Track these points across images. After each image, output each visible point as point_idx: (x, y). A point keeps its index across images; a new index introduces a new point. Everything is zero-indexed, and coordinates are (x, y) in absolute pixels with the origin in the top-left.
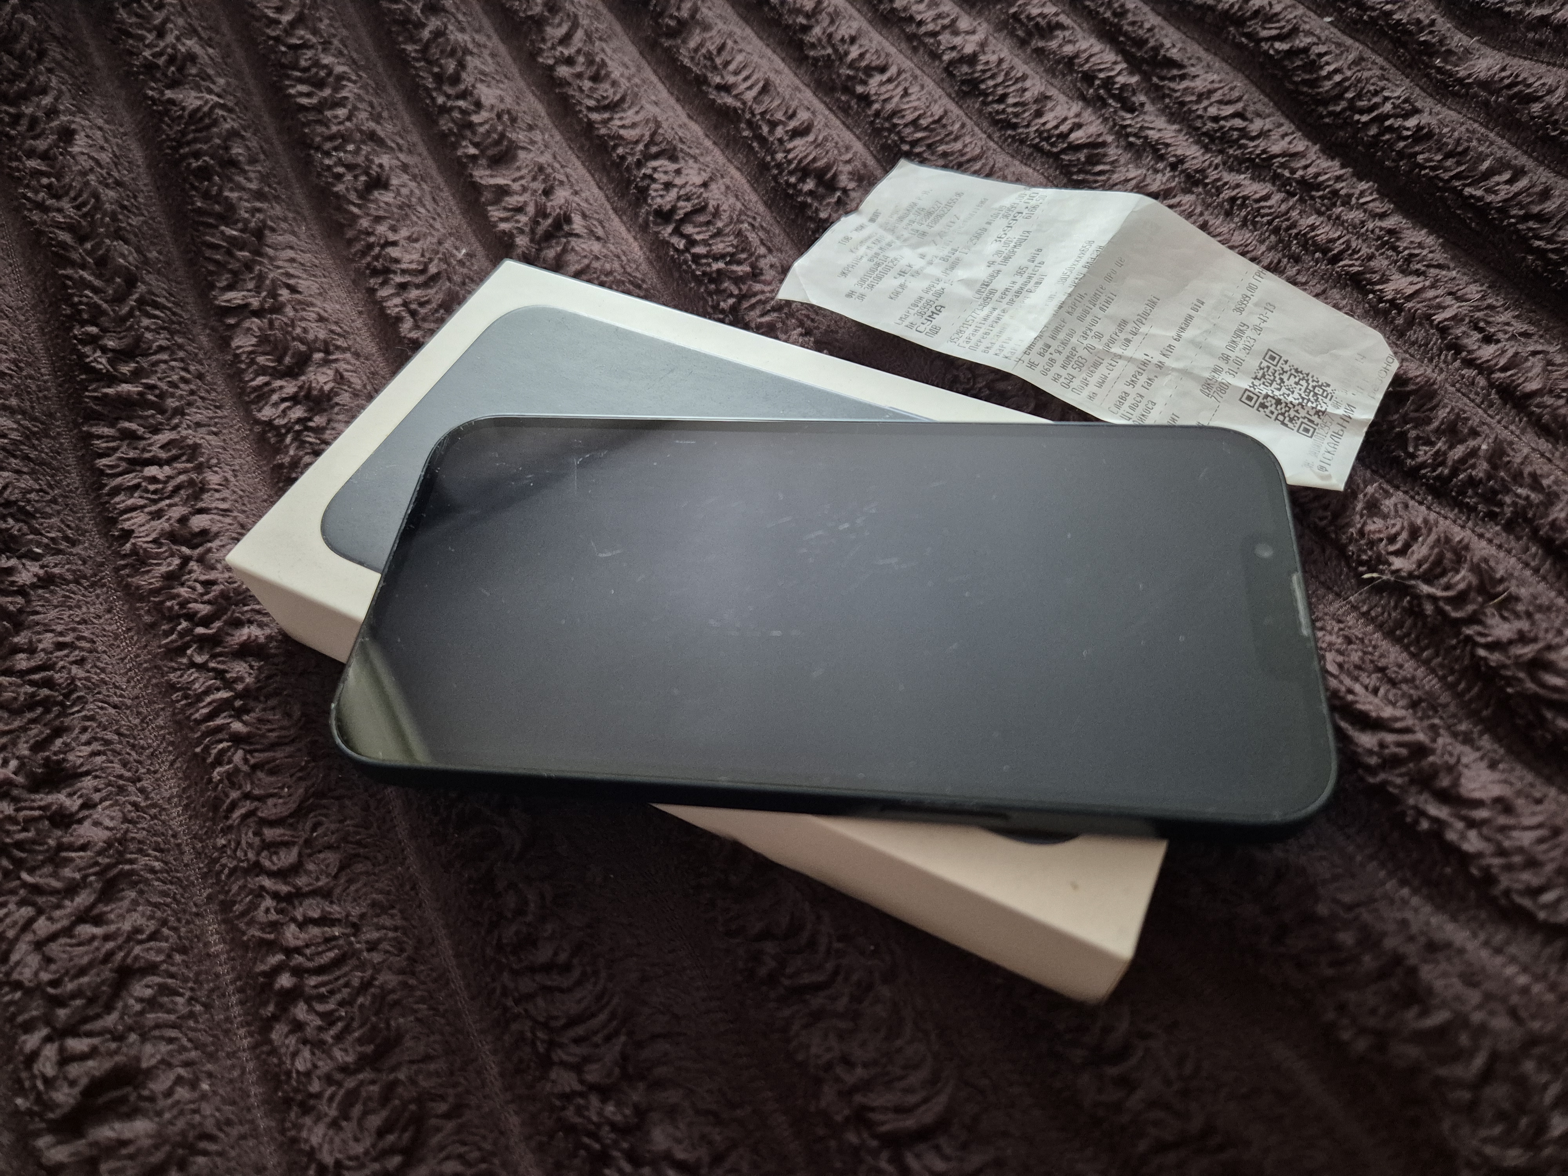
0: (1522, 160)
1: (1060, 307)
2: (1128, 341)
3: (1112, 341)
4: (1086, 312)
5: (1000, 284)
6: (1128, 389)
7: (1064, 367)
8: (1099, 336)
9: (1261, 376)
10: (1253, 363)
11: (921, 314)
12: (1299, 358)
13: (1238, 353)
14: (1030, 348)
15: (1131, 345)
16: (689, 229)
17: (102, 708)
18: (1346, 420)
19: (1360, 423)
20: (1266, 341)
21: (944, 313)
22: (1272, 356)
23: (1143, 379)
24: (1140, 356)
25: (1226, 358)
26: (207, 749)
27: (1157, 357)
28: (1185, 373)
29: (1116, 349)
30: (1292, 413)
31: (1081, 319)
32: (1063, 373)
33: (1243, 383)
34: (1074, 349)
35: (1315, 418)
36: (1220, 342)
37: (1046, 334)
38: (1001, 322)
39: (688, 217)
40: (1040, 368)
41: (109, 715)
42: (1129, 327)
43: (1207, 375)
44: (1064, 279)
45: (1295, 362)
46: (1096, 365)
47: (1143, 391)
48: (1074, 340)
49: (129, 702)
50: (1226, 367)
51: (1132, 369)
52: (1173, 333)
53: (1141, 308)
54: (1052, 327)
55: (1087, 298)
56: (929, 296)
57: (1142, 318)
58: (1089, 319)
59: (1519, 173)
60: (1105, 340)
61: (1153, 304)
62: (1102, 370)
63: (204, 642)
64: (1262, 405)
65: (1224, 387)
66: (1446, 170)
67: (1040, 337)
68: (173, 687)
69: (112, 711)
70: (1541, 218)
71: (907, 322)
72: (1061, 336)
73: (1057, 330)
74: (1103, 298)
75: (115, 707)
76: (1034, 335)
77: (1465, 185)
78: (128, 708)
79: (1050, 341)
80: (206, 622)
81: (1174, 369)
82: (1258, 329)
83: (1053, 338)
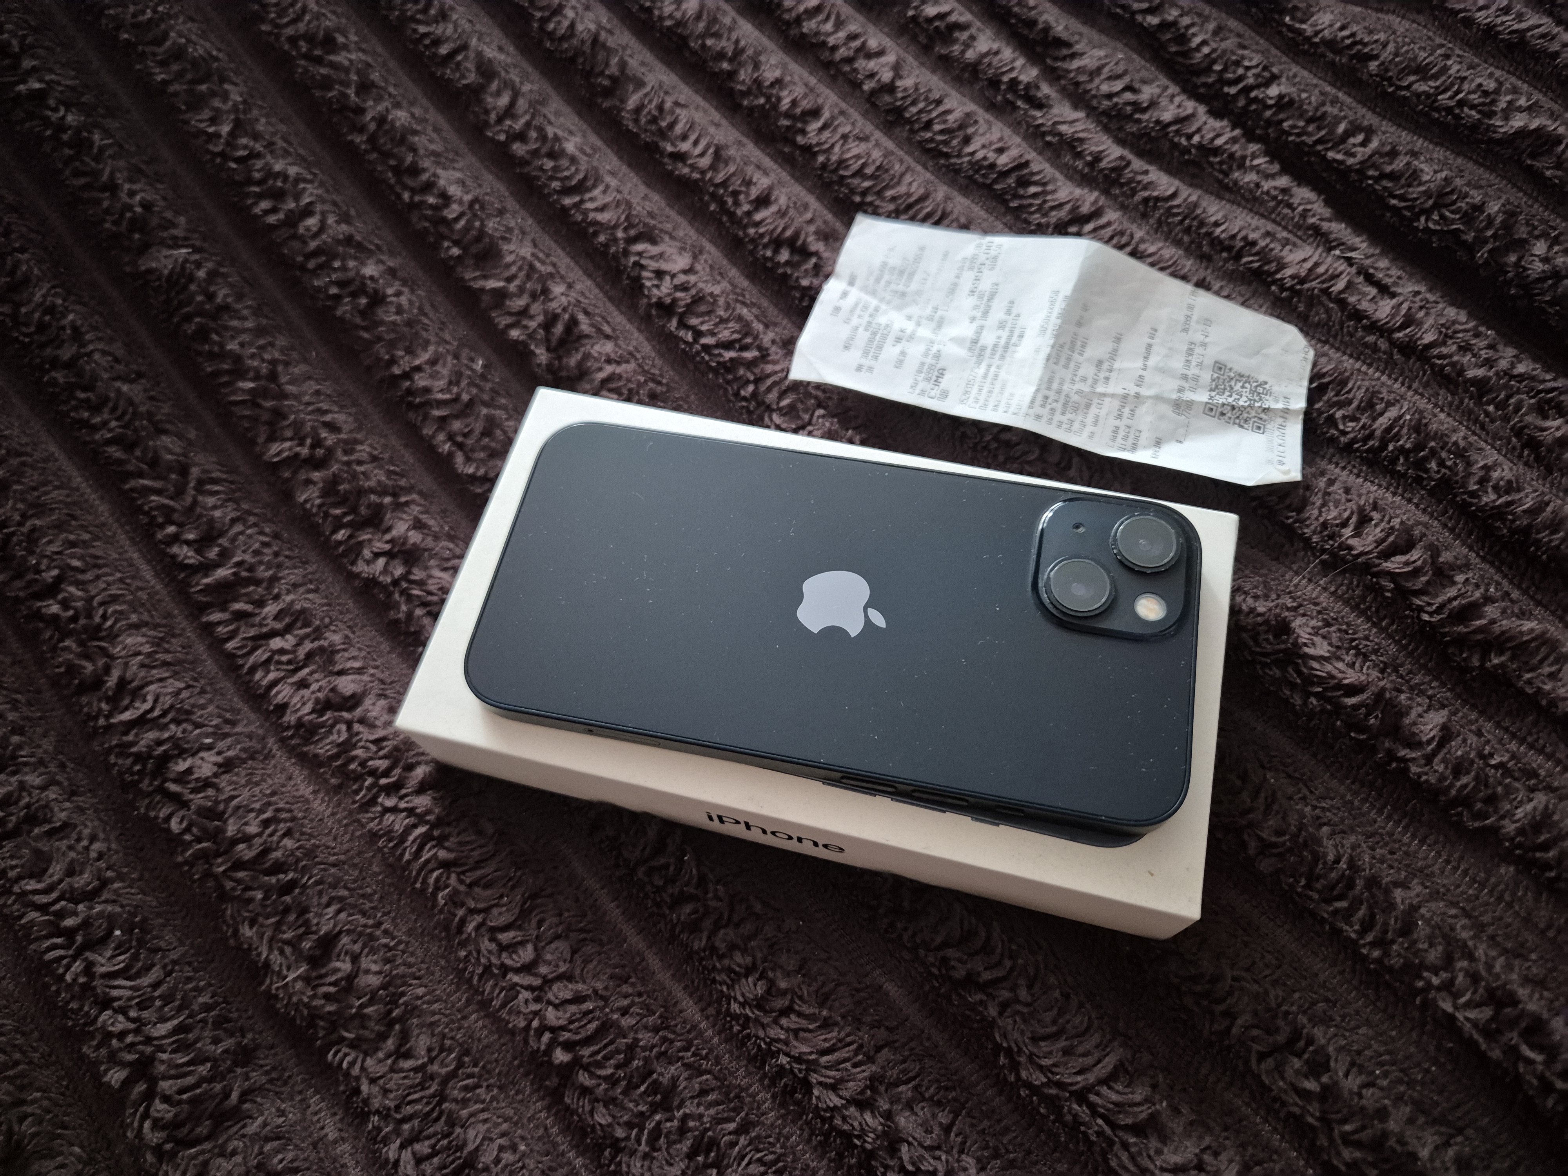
0: (1370, 119)
1: (1048, 360)
2: (1107, 379)
3: (1095, 381)
4: (1069, 359)
5: (988, 339)
6: (1117, 423)
7: (1063, 414)
8: (1084, 379)
9: (1216, 387)
10: (1206, 377)
11: (928, 380)
12: (1240, 363)
13: (1193, 371)
14: (1033, 402)
15: (1112, 382)
16: (694, 321)
17: (325, 870)
18: (1286, 411)
19: (1295, 412)
20: (1213, 353)
21: (948, 376)
22: (1219, 367)
23: (1126, 411)
24: (1119, 391)
25: (1185, 377)
26: (425, 882)
27: (1133, 389)
28: (1158, 398)
29: (1100, 389)
30: (1245, 415)
31: (1066, 367)
32: (1064, 419)
33: (1202, 397)
34: (1067, 396)
35: (1263, 416)
36: (1177, 364)
37: (1043, 387)
38: (1000, 378)
39: (690, 309)
40: (1045, 419)
41: (333, 875)
42: (1105, 366)
43: (1174, 396)
44: (1043, 330)
45: (1238, 368)
46: (1088, 406)
47: (1129, 422)
48: (1066, 387)
49: (342, 857)
50: (1186, 385)
51: (1116, 404)
52: (1139, 364)
53: (1110, 346)
54: (1046, 378)
55: (1067, 347)
56: (929, 360)
57: (1114, 354)
58: (1072, 365)
59: (1369, 132)
60: (1090, 381)
61: (1118, 340)
62: (1094, 410)
63: (389, 790)
64: (1223, 414)
65: (1190, 404)
66: (1309, 135)
67: (1038, 390)
68: (374, 836)
69: (333, 870)
70: (1393, 176)
71: (918, 390)
72: (1055, 386)
73: (1050, 381)
74: (1079, 343)
75: (334, 865)
76: (1033, 389)
77: (1327, 149)
78: (344, 863)
79: (1047, 393)
80: (386, 773)
81: (1148, 397)
82: (1204, 345)
83: (1049, 389)
